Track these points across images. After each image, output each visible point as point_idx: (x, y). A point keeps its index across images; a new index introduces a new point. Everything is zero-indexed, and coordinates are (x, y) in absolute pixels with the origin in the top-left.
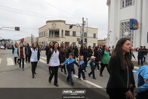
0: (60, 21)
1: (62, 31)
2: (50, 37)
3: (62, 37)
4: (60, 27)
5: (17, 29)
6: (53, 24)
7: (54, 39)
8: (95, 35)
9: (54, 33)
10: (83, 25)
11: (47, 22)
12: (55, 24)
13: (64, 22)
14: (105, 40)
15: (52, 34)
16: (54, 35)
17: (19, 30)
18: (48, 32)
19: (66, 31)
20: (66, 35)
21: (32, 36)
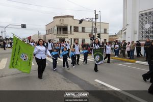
0: (68, 16)
1: (71, 27)
2: (58, 34)
3: (71, 33)
4: (69, 23)
5: (24, 26)
6: (60, 20)
7: (62, 36)
8: (105, 30)
9: (62, 30)
11: (54, 18)
12: (63, 20)
13: (73, 17)
14: (116, 36)
15: (60, 31)
16: (62, 32)
17: (25, 28)
18: (56, 28)
19: (74, 27)
20: (74, 31)
21: (39, 33)
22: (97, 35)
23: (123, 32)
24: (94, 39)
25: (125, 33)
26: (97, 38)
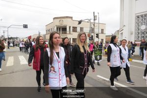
0: (67, 17)
1: (70, 27)
3: (70, 33)
4: (68, 23)
5: (25, 26)
6: (60, 21)
7: (63, 36)
8: (102, 30)
10: (94, 20)
11: (54, 18)
12: (62, 21)
13: (72, 18)
15: (60, 31)
17: (27, 28)
18: (56, 29)
19: (73, 27)
20: (73, 31)
21: (39, 33)
22: (96, 36)
23: (120, 33)
24: (92, 39)
25: (122, 33)
26: (95, 37)
